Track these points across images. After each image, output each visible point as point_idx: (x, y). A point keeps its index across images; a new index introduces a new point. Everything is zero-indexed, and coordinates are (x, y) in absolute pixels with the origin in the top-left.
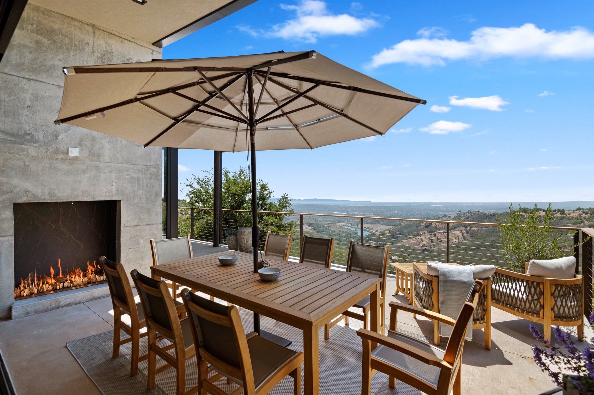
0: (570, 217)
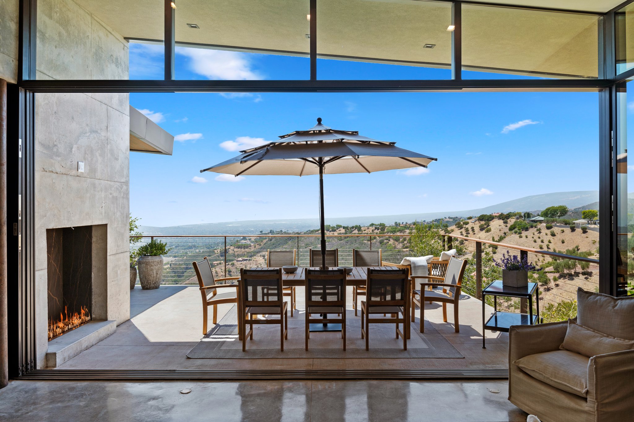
0: (365, 233)
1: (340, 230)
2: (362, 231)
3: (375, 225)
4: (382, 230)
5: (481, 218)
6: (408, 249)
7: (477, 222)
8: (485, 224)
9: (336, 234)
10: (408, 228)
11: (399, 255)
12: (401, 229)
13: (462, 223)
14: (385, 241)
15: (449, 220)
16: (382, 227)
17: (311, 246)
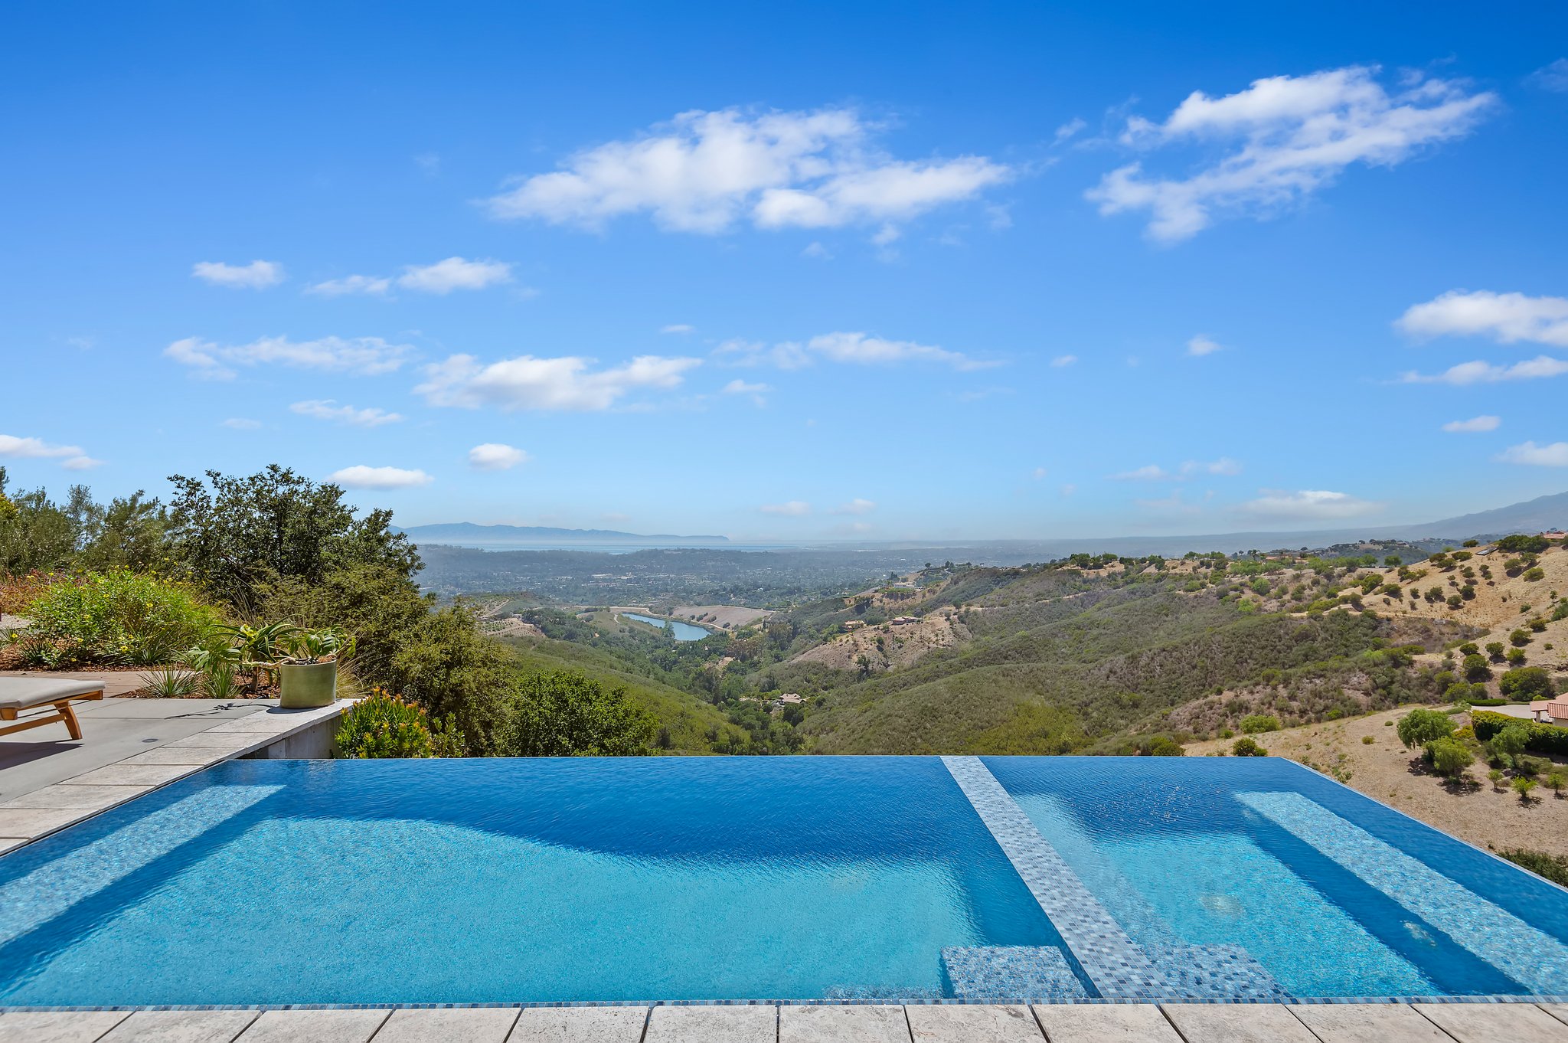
0: (1176, 574)
1: (1112, 566)
2: (1168, 570)
3: (1199, 556)
4: (1218, 569)
5: (1508, 545)
6: (1305, 614)
7: (1496, 554)
8: (1524, 560)
9: (1103, 573)
10: (1290, 565)
11: (1281, 626)
12: (1272, 567)
13: (1449, 556)
14: (1232, 593)
15: (1372, 546)
16: (1218, 562)
17: (1049, 597)
